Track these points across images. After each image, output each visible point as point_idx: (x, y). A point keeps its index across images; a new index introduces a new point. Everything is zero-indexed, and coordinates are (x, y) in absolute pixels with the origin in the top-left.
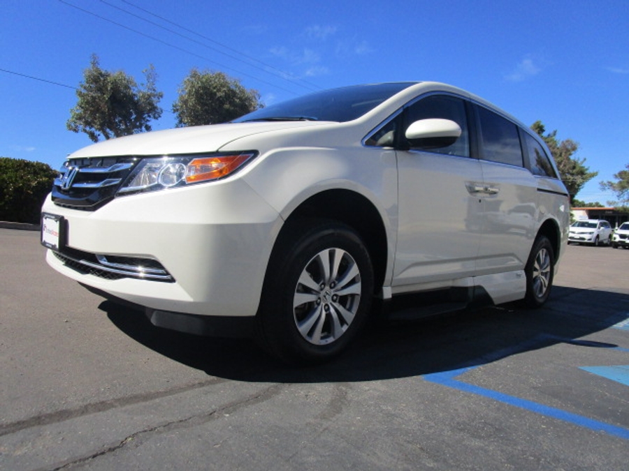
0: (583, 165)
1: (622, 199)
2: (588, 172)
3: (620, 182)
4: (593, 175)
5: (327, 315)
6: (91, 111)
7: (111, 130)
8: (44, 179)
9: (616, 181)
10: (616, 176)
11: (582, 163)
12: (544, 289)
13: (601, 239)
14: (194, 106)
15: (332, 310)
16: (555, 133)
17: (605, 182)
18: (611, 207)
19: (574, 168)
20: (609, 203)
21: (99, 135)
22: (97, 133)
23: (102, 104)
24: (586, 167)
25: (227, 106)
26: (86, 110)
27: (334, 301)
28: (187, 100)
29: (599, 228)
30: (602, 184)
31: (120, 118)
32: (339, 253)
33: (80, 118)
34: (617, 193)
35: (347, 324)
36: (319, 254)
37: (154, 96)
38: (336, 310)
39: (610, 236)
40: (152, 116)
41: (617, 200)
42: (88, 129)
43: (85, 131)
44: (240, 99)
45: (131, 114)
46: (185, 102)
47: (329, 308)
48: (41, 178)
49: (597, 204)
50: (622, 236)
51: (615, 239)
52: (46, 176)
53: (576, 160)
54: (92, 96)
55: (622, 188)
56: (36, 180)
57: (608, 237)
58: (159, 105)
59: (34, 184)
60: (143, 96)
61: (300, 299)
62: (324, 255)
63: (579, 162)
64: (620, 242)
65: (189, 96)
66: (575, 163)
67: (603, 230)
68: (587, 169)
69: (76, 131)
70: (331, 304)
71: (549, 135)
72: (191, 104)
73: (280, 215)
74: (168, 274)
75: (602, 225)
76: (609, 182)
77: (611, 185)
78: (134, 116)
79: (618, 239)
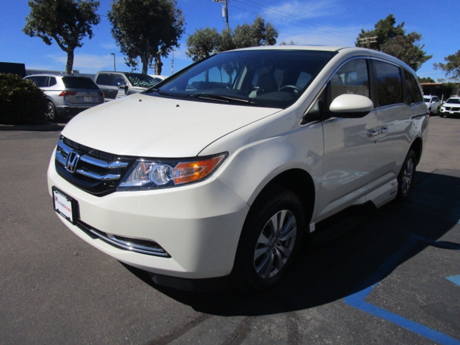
0: (422, 50)
1: (448, 77)
2: (425, 55)
3: (449, 64)
4: (428, 58)
5: (274, 256)
6: (42, 20)
7: (60, 35)
8: (17, 89)
9: (445, 63)
10: (446, 59)
11: (421, 48)
12: (408, 187)
13: (432, 110)
14: (125, 13)
15: (278, 252)
16: (403, 24)
17: (438, 64)
18: (441, 83)
19: (416, 52)
20: (439, 80)
21: (51, 39)
22: (49, 37)
23: (51, 13)
24: (424, 52)
25: (151, 13)
26: (38, 19)
27: (279, 245)
28: (119, 8)
29: (431, 102)
30: (435, 65)
31: (67, 25)
32: (284, 212)
33: (33, 24)
34: (445, 72)
35: (286, 257)
36: (271, 219)
37: (92, 5)
38: (280, 251)
39: (439, 108)
40: (92, 22)
41: (444, 78)
42: (41, 34)
43: (39, 35)
44: (162, 7)
45: (75, 21)
46: (118, 10)
47: (275, 251)
48: (15, 88)
49: (430, 80)
50: (448, 108)
51: (442, 110)
52: (19, 86)
53: (418, 45)
54: (42, 8)
55: (450, 68)
56: (11, 90)
57: (437, 108)
58: (96, 12)
59: (11, 93)
60: (84, 5)
61: (258, 253)
62: (274, 218)
63: (419, 48)
64: (446, 112)
65: (121, 5)
66: (416, 48)
67: (434, 104)
68: (424, 53)
69: (32, 35)
70: (277, 248)
71: (398, 26)
72: (122, 12)
73: (247, 203)
74: (165, 252)
75: (433, 99)
76: (440, 64)
77: (442, 65)
78: (77, 23)
79: (445, 110)
